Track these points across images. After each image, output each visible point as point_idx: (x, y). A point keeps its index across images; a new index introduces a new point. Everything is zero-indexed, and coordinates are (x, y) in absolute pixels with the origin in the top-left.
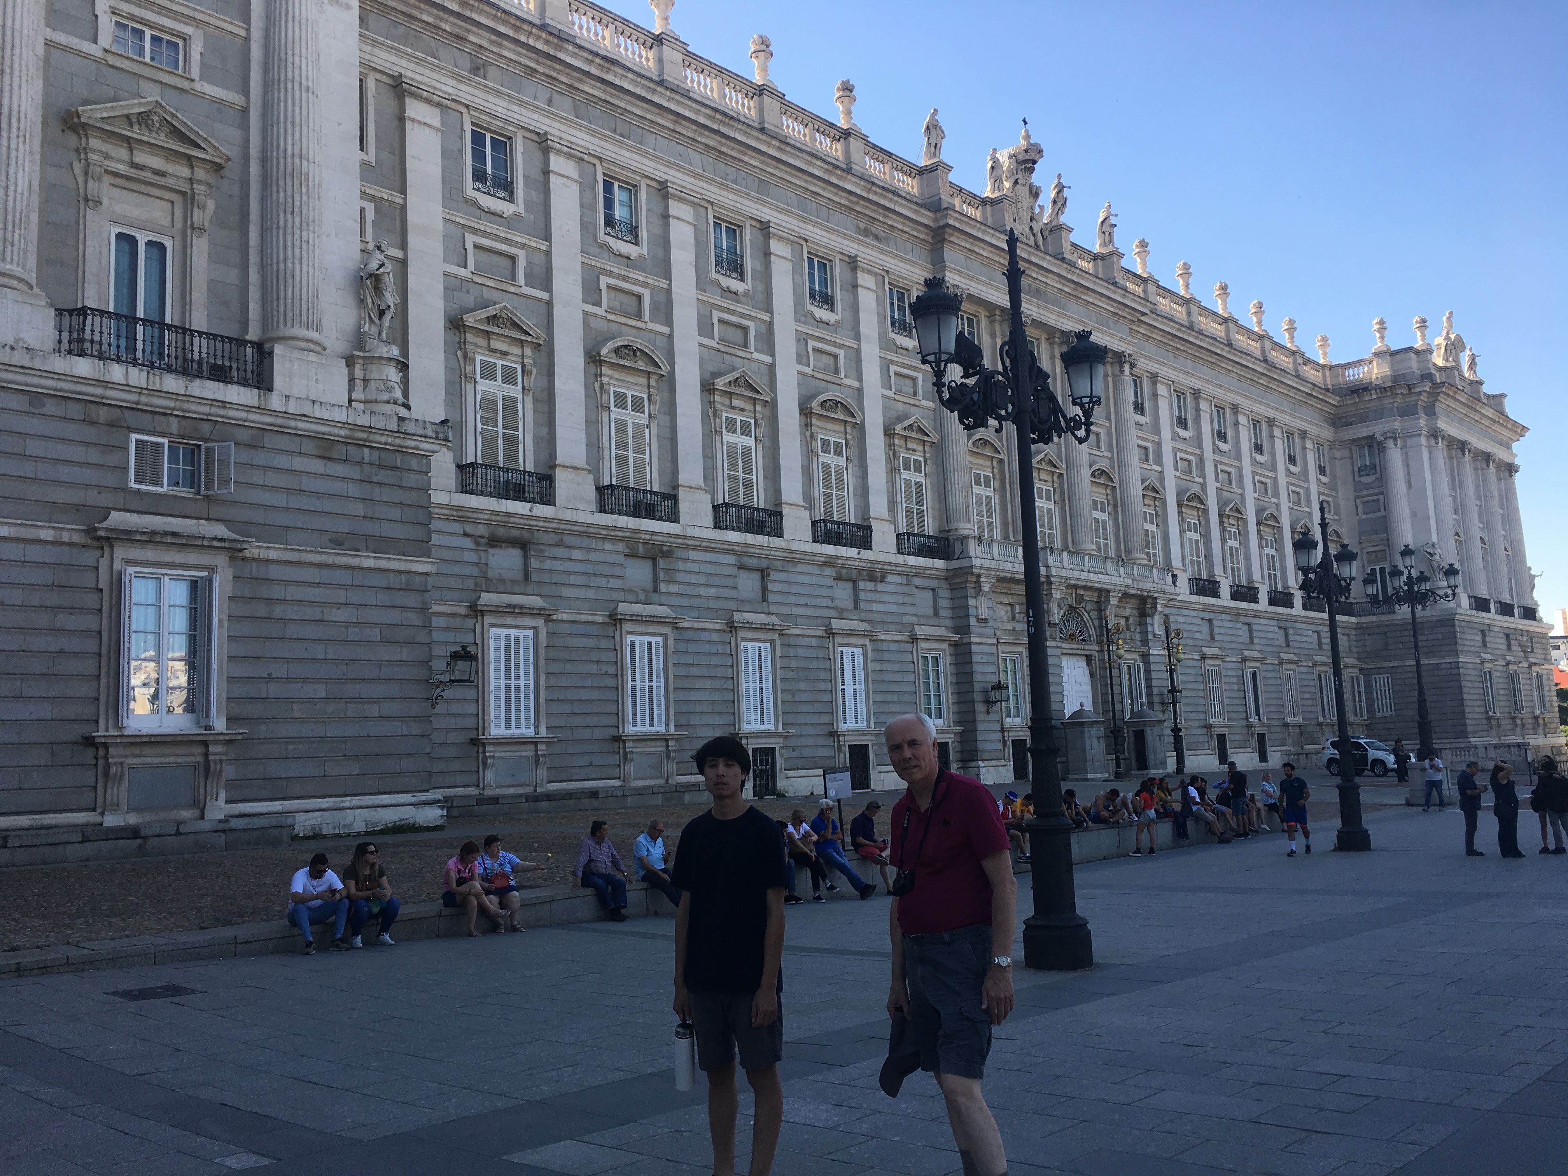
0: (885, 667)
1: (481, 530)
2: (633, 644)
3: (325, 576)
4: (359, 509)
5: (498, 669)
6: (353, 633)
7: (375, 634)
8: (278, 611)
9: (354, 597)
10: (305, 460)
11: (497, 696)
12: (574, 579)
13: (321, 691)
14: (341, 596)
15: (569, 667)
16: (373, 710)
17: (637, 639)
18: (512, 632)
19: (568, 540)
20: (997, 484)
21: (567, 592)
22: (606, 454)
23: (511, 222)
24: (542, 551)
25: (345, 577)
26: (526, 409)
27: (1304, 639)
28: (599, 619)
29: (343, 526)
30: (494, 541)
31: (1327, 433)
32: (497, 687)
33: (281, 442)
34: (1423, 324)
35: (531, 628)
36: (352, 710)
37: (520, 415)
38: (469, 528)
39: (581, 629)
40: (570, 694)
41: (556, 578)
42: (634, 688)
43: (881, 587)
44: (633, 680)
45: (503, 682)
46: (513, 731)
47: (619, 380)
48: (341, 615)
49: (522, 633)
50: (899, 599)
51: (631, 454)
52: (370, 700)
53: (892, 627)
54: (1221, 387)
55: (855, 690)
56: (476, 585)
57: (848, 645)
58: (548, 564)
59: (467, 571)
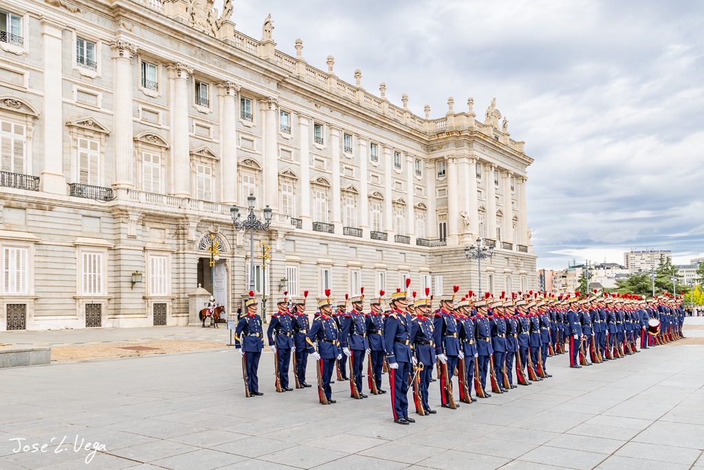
0: (48, 260)
20: (164, 163)
27: (394, 256)
31: (422, 154)
34: (470, 102)
43: (48, 213)
50: (67, 221)
53: (58, 238)
54: (348, 124)
55: (18, 273)
57: (12, 246)
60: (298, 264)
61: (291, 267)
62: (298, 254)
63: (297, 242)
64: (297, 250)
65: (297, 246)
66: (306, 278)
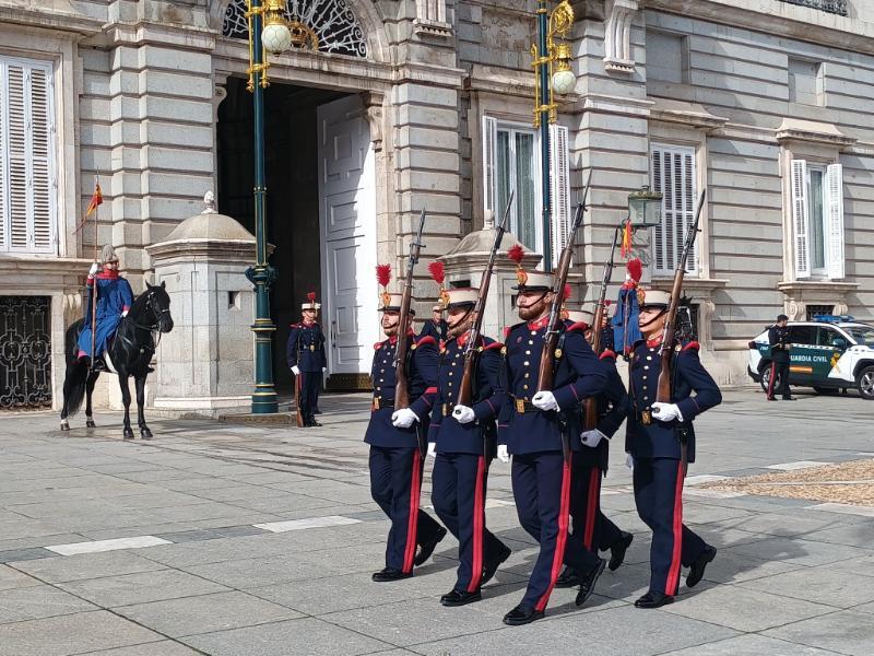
60: (699, 137)
61: (673, 150)
62: (700, 95)
63: (694, 43)
64: (696, 78)
65: (696, 61)
66: (735, 197)
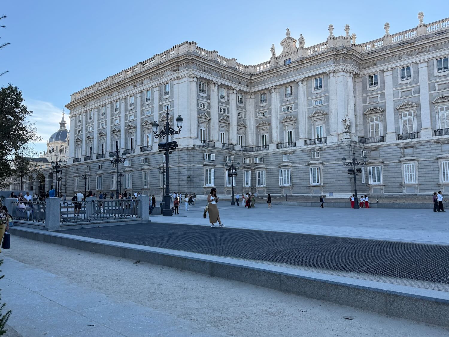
1: (402, 146)
2: (443, 163)
3: (334, 165)
4: (339, 155)
5: (406, 172)
6: (338, 172)
7: (342, 172)
8: (329, 170)
9: (338, 167)
10: (331, 150)
11: (406, 177)
12: (425, 152)
13: (334, 180)
14: (337, 167)
15: (425, 170)
16: (342, 182)
17: (445, 162)
18: (409, 164)
19: (424, 144)
21: (423, 155)
22: (437, 123)
23: (410, 83)
24: (417, 147)
25: (337, 165)
26: (415, 120)
28: (433, 159)
29: (336, 158)
30: (405, 148)
32: (406, 175)
33: (328, 149)
35: (414, 163)
36: (339, 182)
37: (413, 121)
38: (399, 146)
39: (428, 162)
40: (425, 175)
41: (421, 152)
42: (444, 173)
44: (444, 171)
45: (407, 174)
46: (410, 183)
47: (441, 105)
48: (336, 170)
49: (412, 164)
51: (445, 121)
52: (341, 181)
56: (401, 156)
58: (418, 150)
59: (399, 154)
